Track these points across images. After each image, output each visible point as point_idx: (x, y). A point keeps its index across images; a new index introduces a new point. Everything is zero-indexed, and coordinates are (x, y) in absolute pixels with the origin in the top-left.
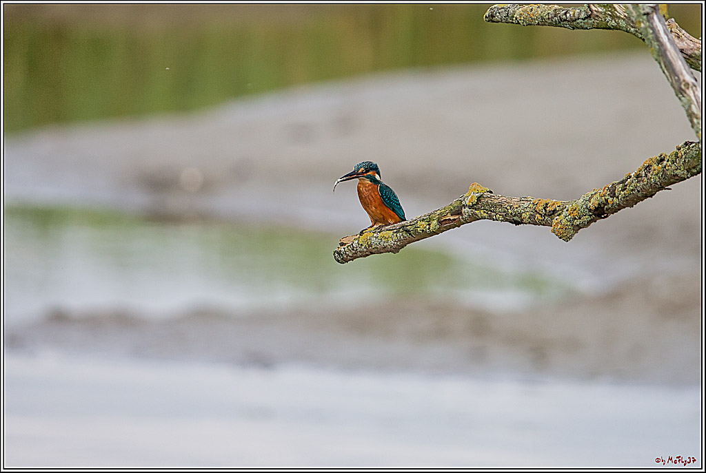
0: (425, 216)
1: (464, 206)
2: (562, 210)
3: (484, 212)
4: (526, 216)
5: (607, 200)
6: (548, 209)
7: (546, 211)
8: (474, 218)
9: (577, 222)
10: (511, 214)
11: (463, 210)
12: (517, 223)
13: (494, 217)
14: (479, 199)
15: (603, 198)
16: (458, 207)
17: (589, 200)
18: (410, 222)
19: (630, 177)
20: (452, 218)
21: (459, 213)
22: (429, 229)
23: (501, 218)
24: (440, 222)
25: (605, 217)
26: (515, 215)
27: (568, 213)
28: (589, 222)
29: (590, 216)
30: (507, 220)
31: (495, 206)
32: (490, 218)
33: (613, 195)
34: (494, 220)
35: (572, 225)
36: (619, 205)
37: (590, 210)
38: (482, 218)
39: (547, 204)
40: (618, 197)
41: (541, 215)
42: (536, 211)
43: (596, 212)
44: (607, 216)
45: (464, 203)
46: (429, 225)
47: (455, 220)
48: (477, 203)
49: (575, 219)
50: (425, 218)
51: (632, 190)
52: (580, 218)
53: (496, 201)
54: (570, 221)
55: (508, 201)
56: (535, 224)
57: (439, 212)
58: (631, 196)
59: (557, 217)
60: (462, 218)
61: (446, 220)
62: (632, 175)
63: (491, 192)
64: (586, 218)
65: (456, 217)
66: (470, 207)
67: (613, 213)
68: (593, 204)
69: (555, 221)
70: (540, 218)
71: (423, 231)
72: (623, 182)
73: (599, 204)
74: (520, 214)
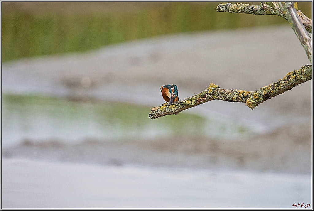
0: (190, 98)
1: (207, 94)
2: (251, 95)
3: (216, 96)
4: (234, 98)
5: (270, 91)
6: (244, 95)
8: (212, 99)
9: (257, 101)
10: (228, 97)
11: (207, 95)
12: (231, 101)
13: (221, 99)
14: (214, 90)
16: (204, 94)
17: (263, 91)
18: (183, 101)
20: (202, 99)
21: (205, 96)
22: (191, 104)
23: (223, 99)
24: (196, 101)
25: (270, 99)
26: (230, 98)
27: (253, 97)
28: (263, 101)
29: (263, 98)
30: (226, 100)
31: (221, 93)
32: (219, 99)
33: (273, 89)
35: (255, 102)
36: (276, 93)
37: (263, 96)
38: (216, 99)
39: (244, 93)
40: (275, 90)
42: (239, 96)
43: (266, 96)
45: (207, 92)
46: (192, 102)
48: (213, 93)
49: (257, 99)
51: (282, 87)
52: (259, 99)
53: (221, 92)
54: (254, 100)
55: (227, 91)
56: (239, 102)
57: (196, 96)
58: (281, 89)
59: (249, 99)
60: (206, 99)
61: (199, 100)
62: (282, 80)
63: (219, 87)
64: (261, 99)
65: (204, 99)
66: (210, 94)
67: (273, 97)
68: (264, 93)
69: (247, 100)
70: (241, 99)
71: (189, 105)
72: (278, 83)
73: (267, 93)
74: (232, 97)
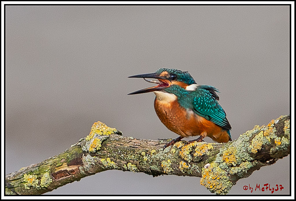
0: (33, 168)
1: (85, 153)
2: (214, 155)
3: (111, 160)
4: (166, 165)
5: (273, 140)
6: (195, 155)
7: (193, 156)
8: (100, 169)
9: (235, 170)
10: (147, 161)
11: (84, 158)
12: (155, 174)
13: (125, 167)
14: (103, 142)
15: (268, 138)
16: (76, 154)
17: (250, 141)
18: (14, 176)
20: (69, 169)
21: (78, 161)
22: (39, 183)
23: (134, 167)
24: (54, 175)
25: (271, 163)
26: (152, 163)
27: (221, 159)
28: (250, 171)
29: (251, 161)
30: (141, 170)
31: (125, 151)
33: (281, 133)
34: (124, 170)
35: (228, 174)
37: (251, 155)
38: (112, 168)
39: (194, 148)
40: (287, 136)
41: (187, 162)
42: (180, 157)
43: (259, 157)
44: (274, 162)
45: (84, 148)
46: (39, 178)
47: (72, 171)
48: (102, 149)
49: (232, 166)
50: (33, 170)
52: (238, 165)
53: (127, 146)
54: (225, 169)
55: (144, 144)
56: (179, 174)
57: (51, 162)
59: (208, 164)
60: (84, 169)
61: (61, 172)
63: (121, 134)
64: (247, 165)
65: (74, 168)
66: (92, 154)
67: (281, 158)
68: (256, 146)
69: (205, 170)
70: (186, 167)
71: (31, 187)
73: (263, 146)
74: (159, 162)
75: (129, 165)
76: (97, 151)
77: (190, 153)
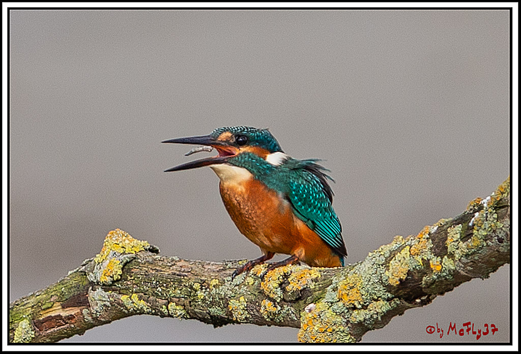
1: (94, 285)
2: (323, 289)
3: (140, 298)
4: (238, 306)
5: (426, 263)
6: (289, 288)
7: (284, 290)
8: (117, 313)
9: (359, 316)
10: (204, 300)
11: (91, 294)
12: (218, 322)
13: (164, 310)
14: (124, 265)
15: (419, 258)
16: (78, 287)
17: (386, 265)
19: (481, 208)
20: (64, 314)
21: (80, 300)
23: (180, 311)
24: (37, 324)
25: (423, 303)
26: (212, 304)
27: (335, 296)
28: (387, 316)
29: (388, 300)
30: (193, 316)
31: (165, 282)
32: (157, 312)
33: (441, 250)
34: (163, 316)
35: (347, 322)
36: (455, 274)
37: (389, 288)
38: (141, 312)
40: (452, 256)
41: (274, 301)
42: (262, 292)
43: (401, 292)
44: (428, 301)
45: (91, 277)
46: (12, 330)
47: (71, 317)
48: (122, 278)
49: (355, 308)
51: (486, 238)
52: (365, 307)
53: (167, 272)
54: (341, 314)
55: (197, 269)
56: (260, 322)
57: (32, 301)
58: (485, 252)
59: (312, 305)
60: (91, 314)
61: (50, 319)
62: (485, 202)
63: (155, 251)
64: (382, 307)
65: (73, 311)
66: (106, 287)
67: (442, 294)
68: (396, 272)
69: (306, 315)
70: (273, 310)
72: (463, 220)
73: (409, 273)
74: (225, 301)
75: (172, 306)
76: (113, 282)
77: (280, 285)
